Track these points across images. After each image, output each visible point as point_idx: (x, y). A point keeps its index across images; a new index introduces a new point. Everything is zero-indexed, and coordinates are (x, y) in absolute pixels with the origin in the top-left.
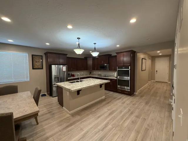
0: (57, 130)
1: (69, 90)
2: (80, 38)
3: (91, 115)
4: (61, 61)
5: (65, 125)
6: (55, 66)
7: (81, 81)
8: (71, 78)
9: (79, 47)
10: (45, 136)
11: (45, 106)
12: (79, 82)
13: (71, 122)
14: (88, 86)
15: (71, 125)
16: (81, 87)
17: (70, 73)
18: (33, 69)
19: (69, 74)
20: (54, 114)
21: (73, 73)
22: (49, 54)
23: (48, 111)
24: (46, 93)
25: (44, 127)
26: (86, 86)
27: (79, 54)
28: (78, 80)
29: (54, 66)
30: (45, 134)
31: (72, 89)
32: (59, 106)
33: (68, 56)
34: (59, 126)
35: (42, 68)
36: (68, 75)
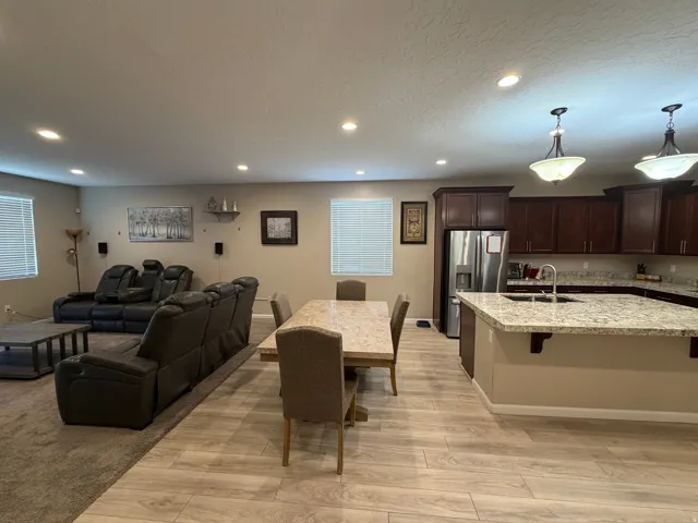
0: (439, 435)
1: (496, 322)
2: (564, 110)
3: (591, 464)
4: (487, 215)
5: (466, 438)
6: (465, 236)
7: (560, 300)
8: (521, 283)
9: (558, 148)
10: (404, 433)
11: (422, 356)
12: (549, 300)
13: (490, 440)
14: (593, 325)
15: (486, 448)
16: (547, 324)
17: (522, 263)
18: (403, 242)
19: (514, 267)
20: (440, 387)
21: (533, 264)
22: (445, 195)
23: (427, 372)
24: (431, 321)
25: (408, 410)
26: (576, 324)
27: (556, 182)
28: (548, 295)
29: (462, 232)
30: (405, 428)
31: (507, 323)
32: (461, 371)
33: (512, 194)
34: (447, 429)
35: (425, 242)
36: (513, 270)
